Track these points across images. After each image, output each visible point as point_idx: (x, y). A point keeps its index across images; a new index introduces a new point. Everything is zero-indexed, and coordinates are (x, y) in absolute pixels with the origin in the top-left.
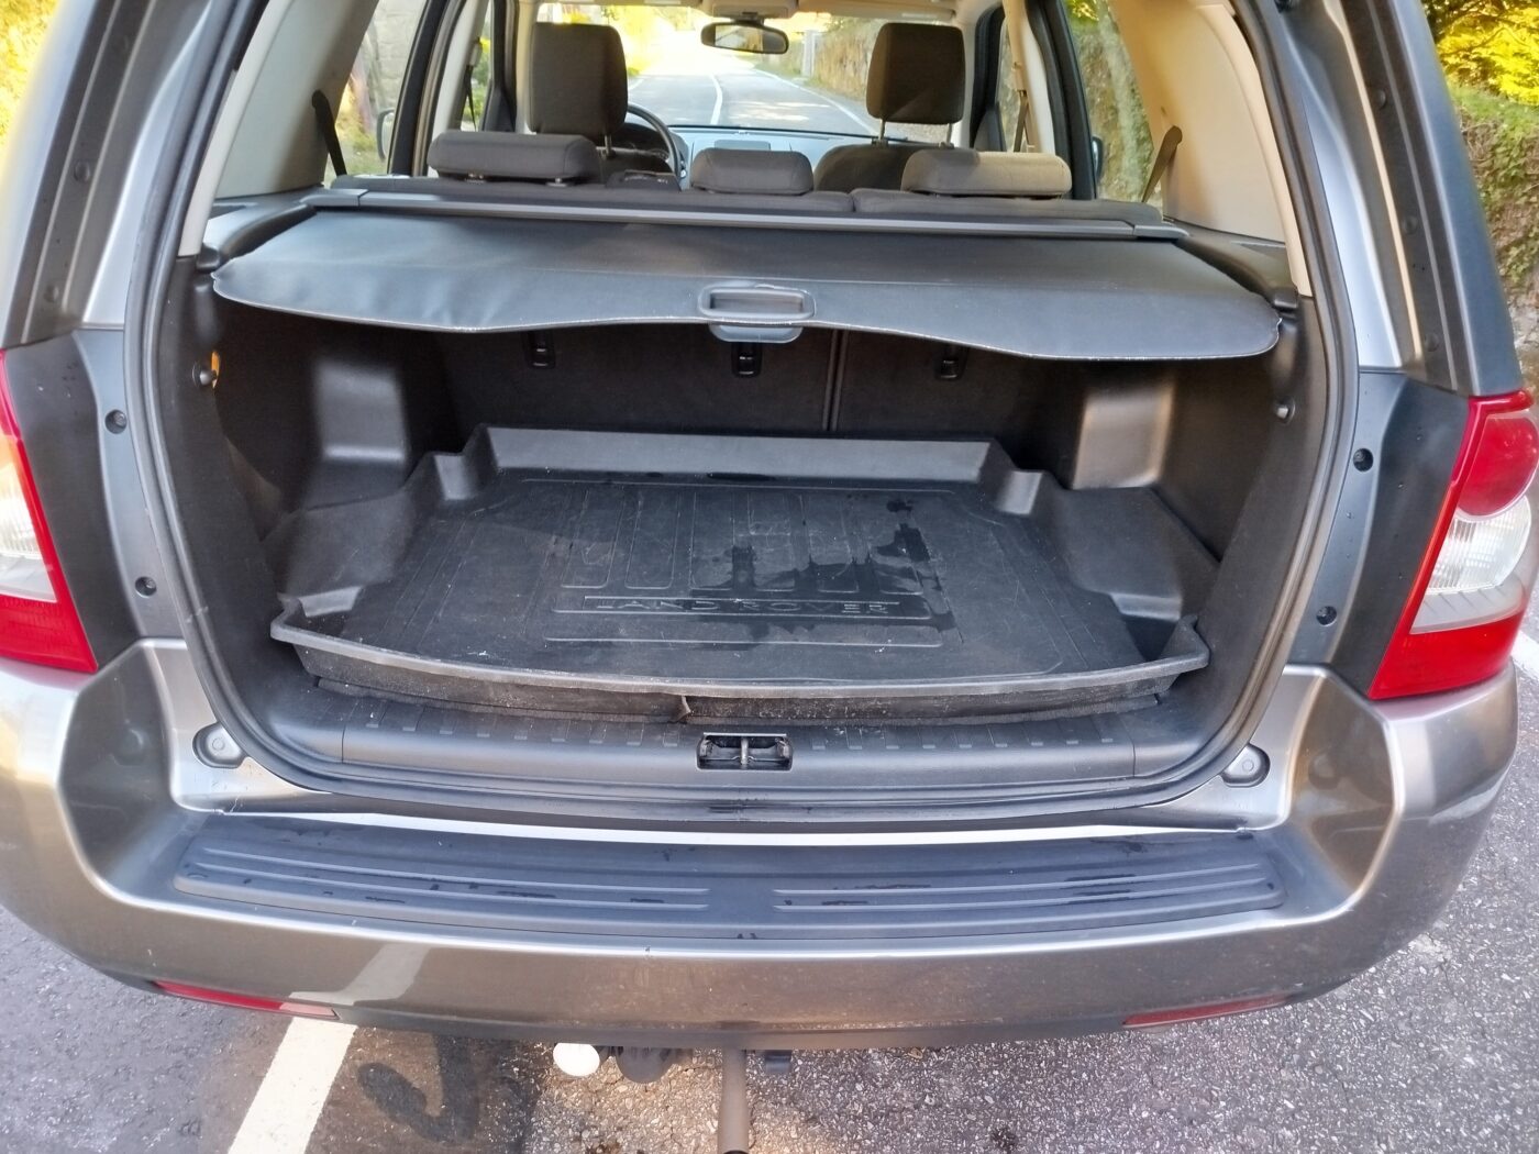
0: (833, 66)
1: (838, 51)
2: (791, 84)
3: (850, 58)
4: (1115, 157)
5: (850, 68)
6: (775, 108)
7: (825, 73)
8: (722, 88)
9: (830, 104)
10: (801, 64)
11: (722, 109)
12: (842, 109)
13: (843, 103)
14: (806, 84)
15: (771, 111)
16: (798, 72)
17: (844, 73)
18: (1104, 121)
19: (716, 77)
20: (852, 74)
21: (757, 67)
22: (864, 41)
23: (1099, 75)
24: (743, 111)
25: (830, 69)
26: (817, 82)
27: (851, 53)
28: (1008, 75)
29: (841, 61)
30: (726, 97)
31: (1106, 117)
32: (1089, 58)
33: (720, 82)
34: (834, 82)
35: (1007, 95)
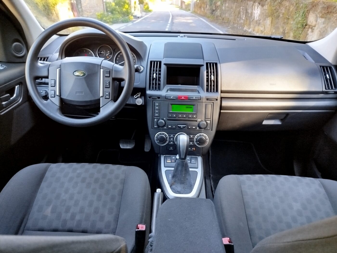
0: (198, 8)
1: (200, 5)
2: (188, 13)
3: (203, 6)
4: (287, 33)
5: (202, 9)
6: (185, 19)
7: (196, 10)
8: (172, 14)
9: (198, 18)
10: (190, 8)
11: (172, 19)
12: (202, 19)
13: (201, 17)
14: (192, 13)
15: (184, 19)
16: (189, 10)
17: (201, 10)
18: (283, 22)
19: (170, 11)
20: (203, 10)
21: (180, 9)
22: (206, 2)
23: (282, 8)
24: (176, 19)
25: (197, 9)
26: (194, 12)
27: (203, 5)
28: (249, 9)
29: (200, 7)
30: (173, 16)
31: (284, 21)
32: (278, 3)
33: (171, 13)
34: (198, 12)
35: (249, 14)
